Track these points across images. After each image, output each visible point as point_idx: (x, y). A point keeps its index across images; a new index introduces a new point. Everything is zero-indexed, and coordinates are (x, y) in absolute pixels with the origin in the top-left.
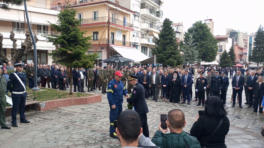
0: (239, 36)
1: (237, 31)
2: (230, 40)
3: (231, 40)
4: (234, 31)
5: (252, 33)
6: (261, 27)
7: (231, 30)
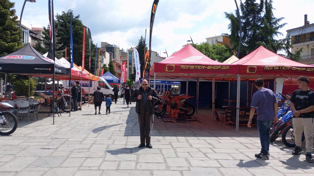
0: (116, 52)
1: (113, 46)
2: (107, 55)
3: (109, 54)
4: (110, 46)
5: (132, 48)
6: (143, 40)
7: (107, 44)
